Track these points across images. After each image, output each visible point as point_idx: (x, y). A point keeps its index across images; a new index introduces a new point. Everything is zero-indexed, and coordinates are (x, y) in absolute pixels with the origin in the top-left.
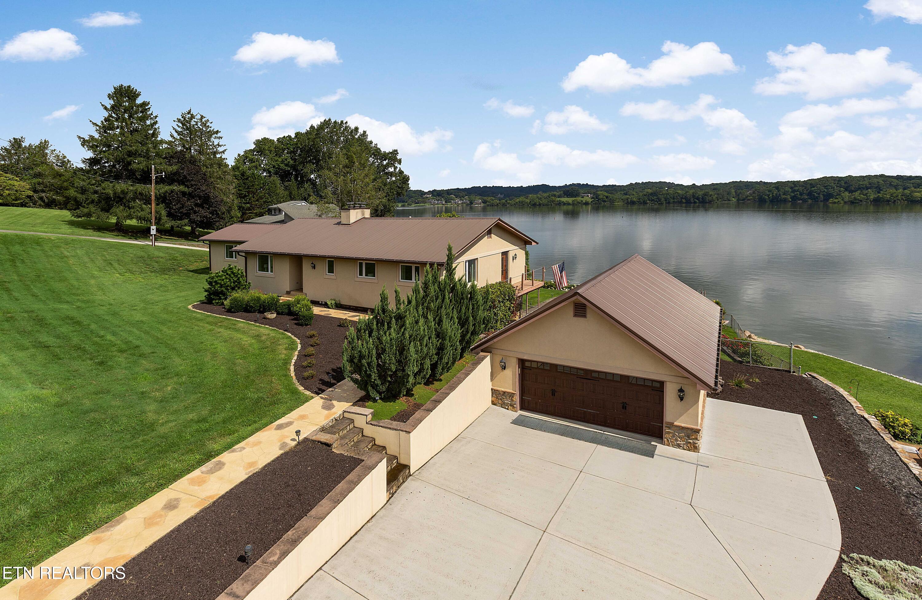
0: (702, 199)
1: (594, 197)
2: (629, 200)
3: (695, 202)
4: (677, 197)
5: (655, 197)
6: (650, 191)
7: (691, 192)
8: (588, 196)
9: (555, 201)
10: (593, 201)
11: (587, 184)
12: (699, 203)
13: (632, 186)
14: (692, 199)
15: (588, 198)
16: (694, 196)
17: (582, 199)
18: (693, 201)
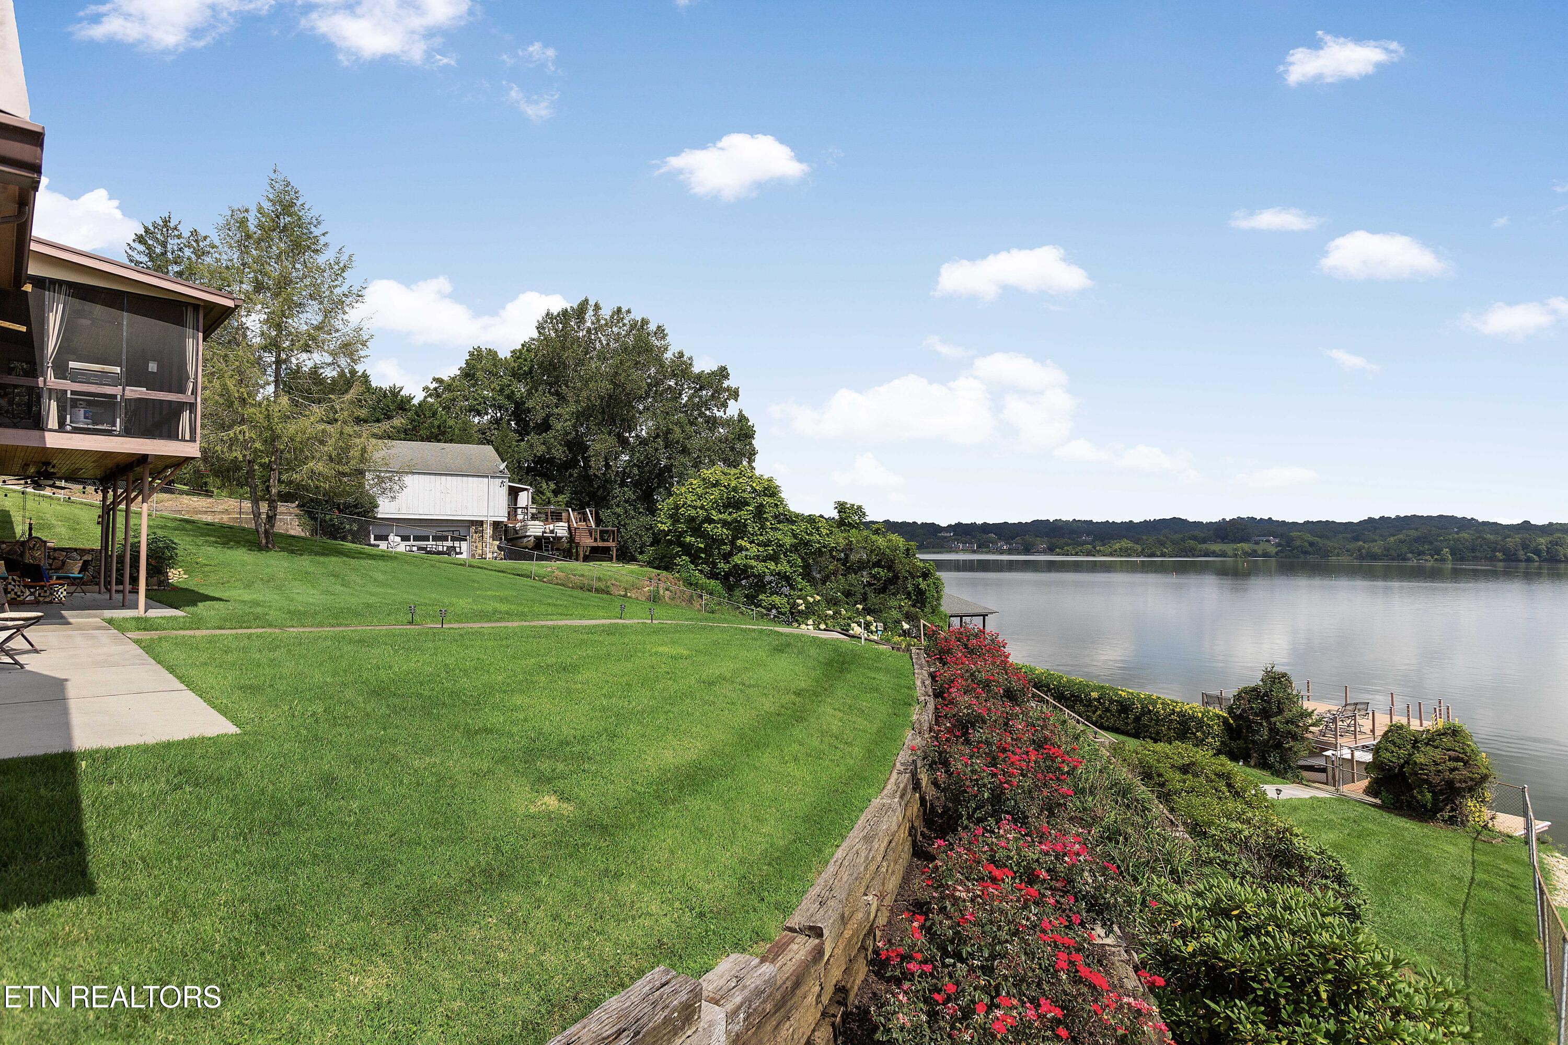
0: (1548, 552)
1: (1283, 543)
2: (1363, 551)
3: (1529, 560)
4: (1481, 546)
5: (1426, 547)
6: (1413, 533)
7: (1518, 538)
8: (1268, 541)
9: (1195, 550)
10: (1281, 551)
11: (1270, 519)
12: (1541, 561)
13: (1372, 525)
14: (1522, 552)
15: (1271, 545)
16: (1525, 547)
17: (1256, 547)
18: (1523, 557)
